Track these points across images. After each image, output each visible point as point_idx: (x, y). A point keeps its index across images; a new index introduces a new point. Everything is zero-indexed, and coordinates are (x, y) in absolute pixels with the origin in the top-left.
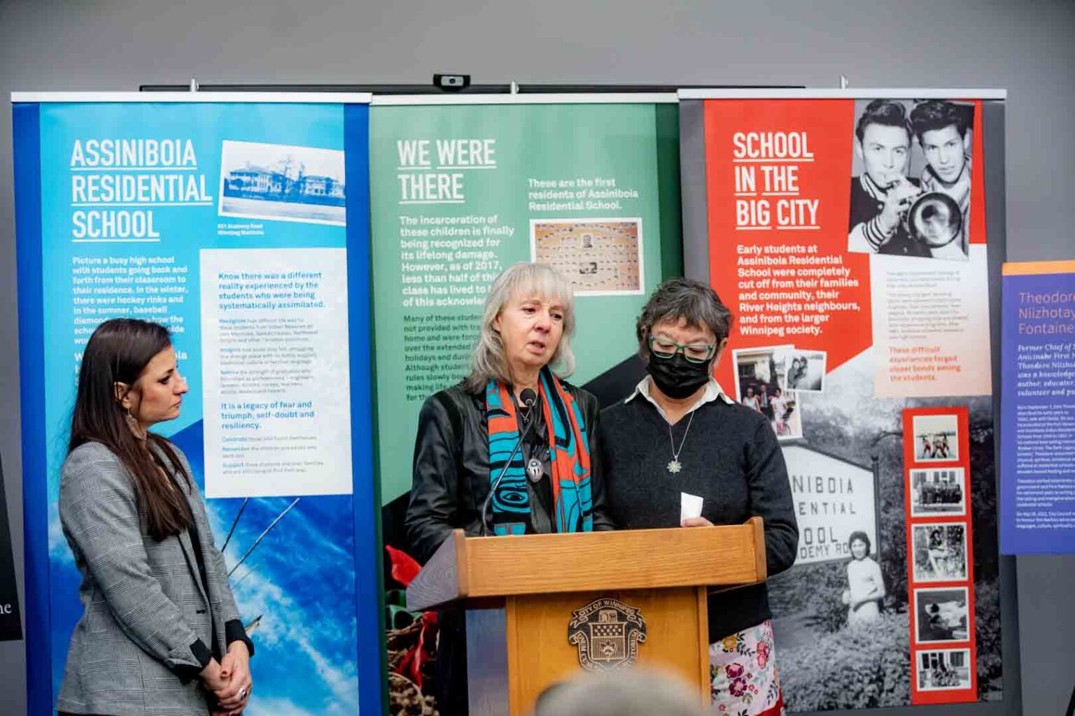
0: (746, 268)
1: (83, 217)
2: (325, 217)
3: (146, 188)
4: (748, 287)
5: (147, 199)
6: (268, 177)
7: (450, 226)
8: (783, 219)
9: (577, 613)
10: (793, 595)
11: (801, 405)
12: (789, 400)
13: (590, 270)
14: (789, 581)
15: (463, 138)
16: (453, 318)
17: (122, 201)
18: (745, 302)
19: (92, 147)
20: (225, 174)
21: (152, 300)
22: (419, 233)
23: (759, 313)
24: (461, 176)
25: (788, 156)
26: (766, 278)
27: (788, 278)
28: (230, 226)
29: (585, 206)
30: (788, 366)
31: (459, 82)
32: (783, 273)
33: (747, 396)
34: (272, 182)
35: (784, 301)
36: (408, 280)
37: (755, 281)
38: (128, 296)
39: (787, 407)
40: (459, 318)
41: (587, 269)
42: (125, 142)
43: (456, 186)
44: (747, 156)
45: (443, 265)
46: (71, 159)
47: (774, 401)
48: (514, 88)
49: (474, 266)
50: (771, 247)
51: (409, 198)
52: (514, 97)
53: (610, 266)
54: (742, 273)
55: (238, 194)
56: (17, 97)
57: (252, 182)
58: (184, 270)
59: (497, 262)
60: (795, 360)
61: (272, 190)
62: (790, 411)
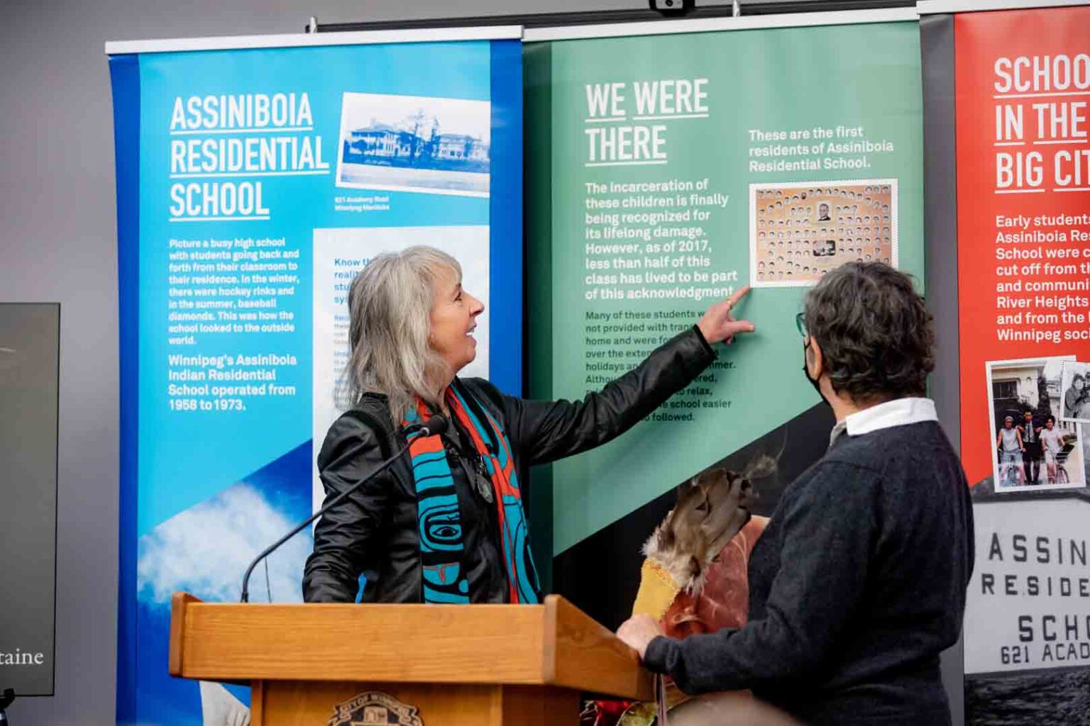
0: (1008, 247)
1: (182, 190)
2: (461, 186)
3: (255, 154)
4: (1010, 273)
5: (255, 167)
6: (396, 137)
7: (646, 195)
8: (1063, 178)
9: (338, 708)
10: (1068, 710)
11: (1083, 439)
12: (1067, 433)
13: (826, 252)
14: (1063, 687)
15: (670, 78)
16: (648, 315)
17: (226, 171)
18: (1004, 294)
19: (195, 106)
20: (345, 135)
21: (258, 291)
22: (609, 204)
23: (1024, 311)
24: (663, 128)
25: (1072, 87)
26: (1036, 261)
27: (1069, 261)
28: (349, 200)
29: (822, 164)
30: (1066, 385)
31: (678, 3)
32: (1061, 253)
33: (1005, 427)
34: (400, 142)
35: (1061, 294)
36: (592, 265)
37: (1020, 266)
38: (231, 286)
39: (1064, 444)
40: (656, 315)
41: (824, 250)
42: (232, 98)
43: (657, 142)
44: (1013, 91)
45: (636, 246)
46: (171, 119)
47: (1044, 434)
48: (736, 10)
49: (677, 247)
50: (1044, 218)
51: (598, 159)
52: (737, 22)
53: (851, 245)
54: (1001, 254)
55: (361, 160)
56: (115, 47)
57: (378, 144)
58: (296, 254)
59: (706, 242)
60: (1077, 377)
61: (399, 154)
62: (1068, 448)
